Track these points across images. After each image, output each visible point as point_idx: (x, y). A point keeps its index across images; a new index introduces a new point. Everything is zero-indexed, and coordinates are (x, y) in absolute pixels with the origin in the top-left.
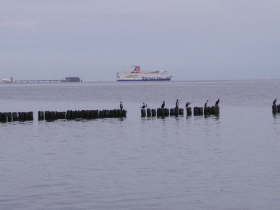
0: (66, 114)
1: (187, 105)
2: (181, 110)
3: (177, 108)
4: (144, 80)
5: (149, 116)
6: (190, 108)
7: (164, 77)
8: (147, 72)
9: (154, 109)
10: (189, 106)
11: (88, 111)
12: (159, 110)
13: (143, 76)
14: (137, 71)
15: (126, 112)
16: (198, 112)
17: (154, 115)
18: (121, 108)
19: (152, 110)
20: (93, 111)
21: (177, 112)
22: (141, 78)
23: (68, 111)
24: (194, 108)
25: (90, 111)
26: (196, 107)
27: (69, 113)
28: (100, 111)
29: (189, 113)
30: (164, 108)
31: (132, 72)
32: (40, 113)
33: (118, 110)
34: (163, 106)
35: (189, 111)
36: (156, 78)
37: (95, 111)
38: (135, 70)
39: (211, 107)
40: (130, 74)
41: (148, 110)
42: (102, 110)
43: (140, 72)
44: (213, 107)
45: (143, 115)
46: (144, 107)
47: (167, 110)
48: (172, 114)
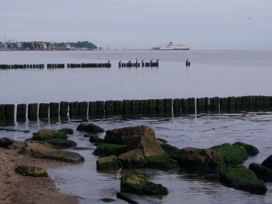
0: (81, 65)
1: (142, 61)
2: (139, 64)
3: (137, 63)
4: (175, 49)
5: (123, 66)
6: (144, 63)
7: (186, 48)
8: (176, 45)
9: (125, 63)
10: (143, 62)
11: (92, 64)
12: (127, 64)
13: (174, 47)
14: (171, 45)
15: (111, 64)
16: (147, 65)
17: (125, 66)
18: (109, 62)
19: (124, 64)
20: (94, 64)
21: (137, 65)
22: (173, 49)
23: (82, 64)
24: (146, 63)
25: (93, 64)
26: (147, 63)
27: (82, 65)
28: (98, 64)
29: (143, 66)
30: (130, 63)
31: (168, 45)
32: (68, 64)
33: (107, 64)
34: (130, 62)
35: (143, 64)
36: (181, 49)
37: (95, 64)
38: (170, 44)
39: (154, 62)
40: (167, 46)
41: (122, 64)
42: (99, 63)
43: (172, 45)
44: (155, 63)
45: (120, 66)
46: (120, 62)
47: (132, 64)
48: (134, 66)
